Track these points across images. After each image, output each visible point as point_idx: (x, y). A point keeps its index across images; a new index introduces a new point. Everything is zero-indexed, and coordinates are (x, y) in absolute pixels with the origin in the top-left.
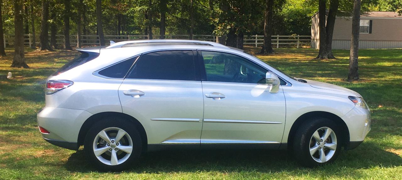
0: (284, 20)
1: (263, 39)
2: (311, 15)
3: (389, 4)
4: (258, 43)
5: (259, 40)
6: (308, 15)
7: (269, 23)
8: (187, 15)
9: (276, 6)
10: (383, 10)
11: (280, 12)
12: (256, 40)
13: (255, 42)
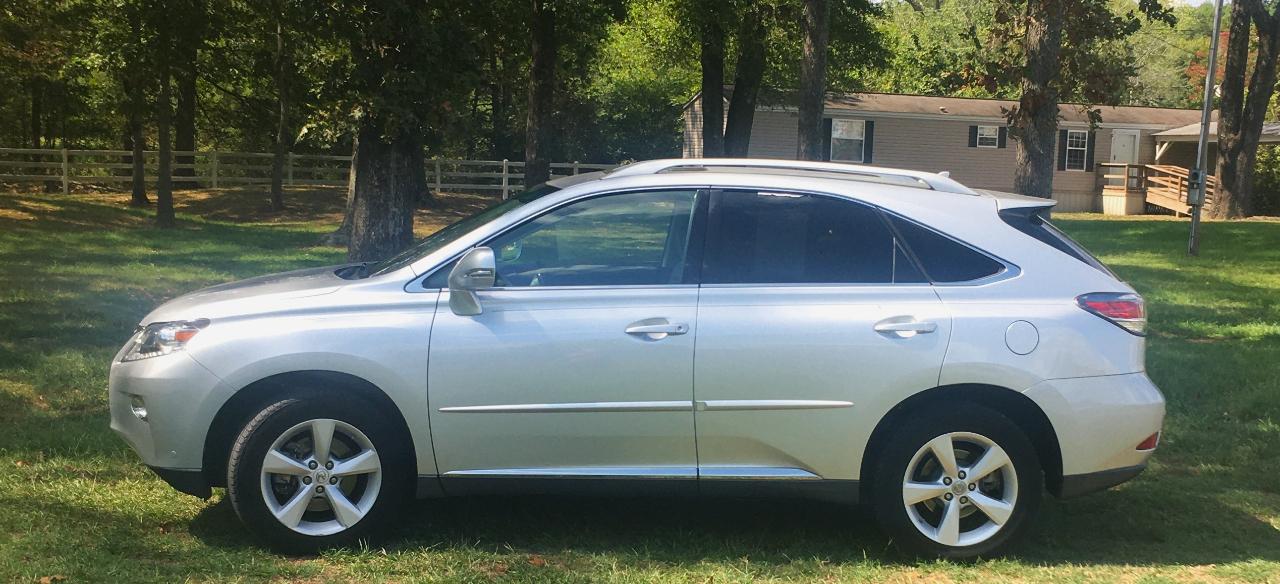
0: (595, 116)
1: (521, 172)
2: (683, 100)
3: (925, 73)
4: (513, 188)
5: (512, 176)
6: (674, 100)
7: (543, 122)
8: (270, 89)
9: (567, 65)
10: (906, 91)
11: (584, 87)
12: (505, 175)
13: (499, 181)
